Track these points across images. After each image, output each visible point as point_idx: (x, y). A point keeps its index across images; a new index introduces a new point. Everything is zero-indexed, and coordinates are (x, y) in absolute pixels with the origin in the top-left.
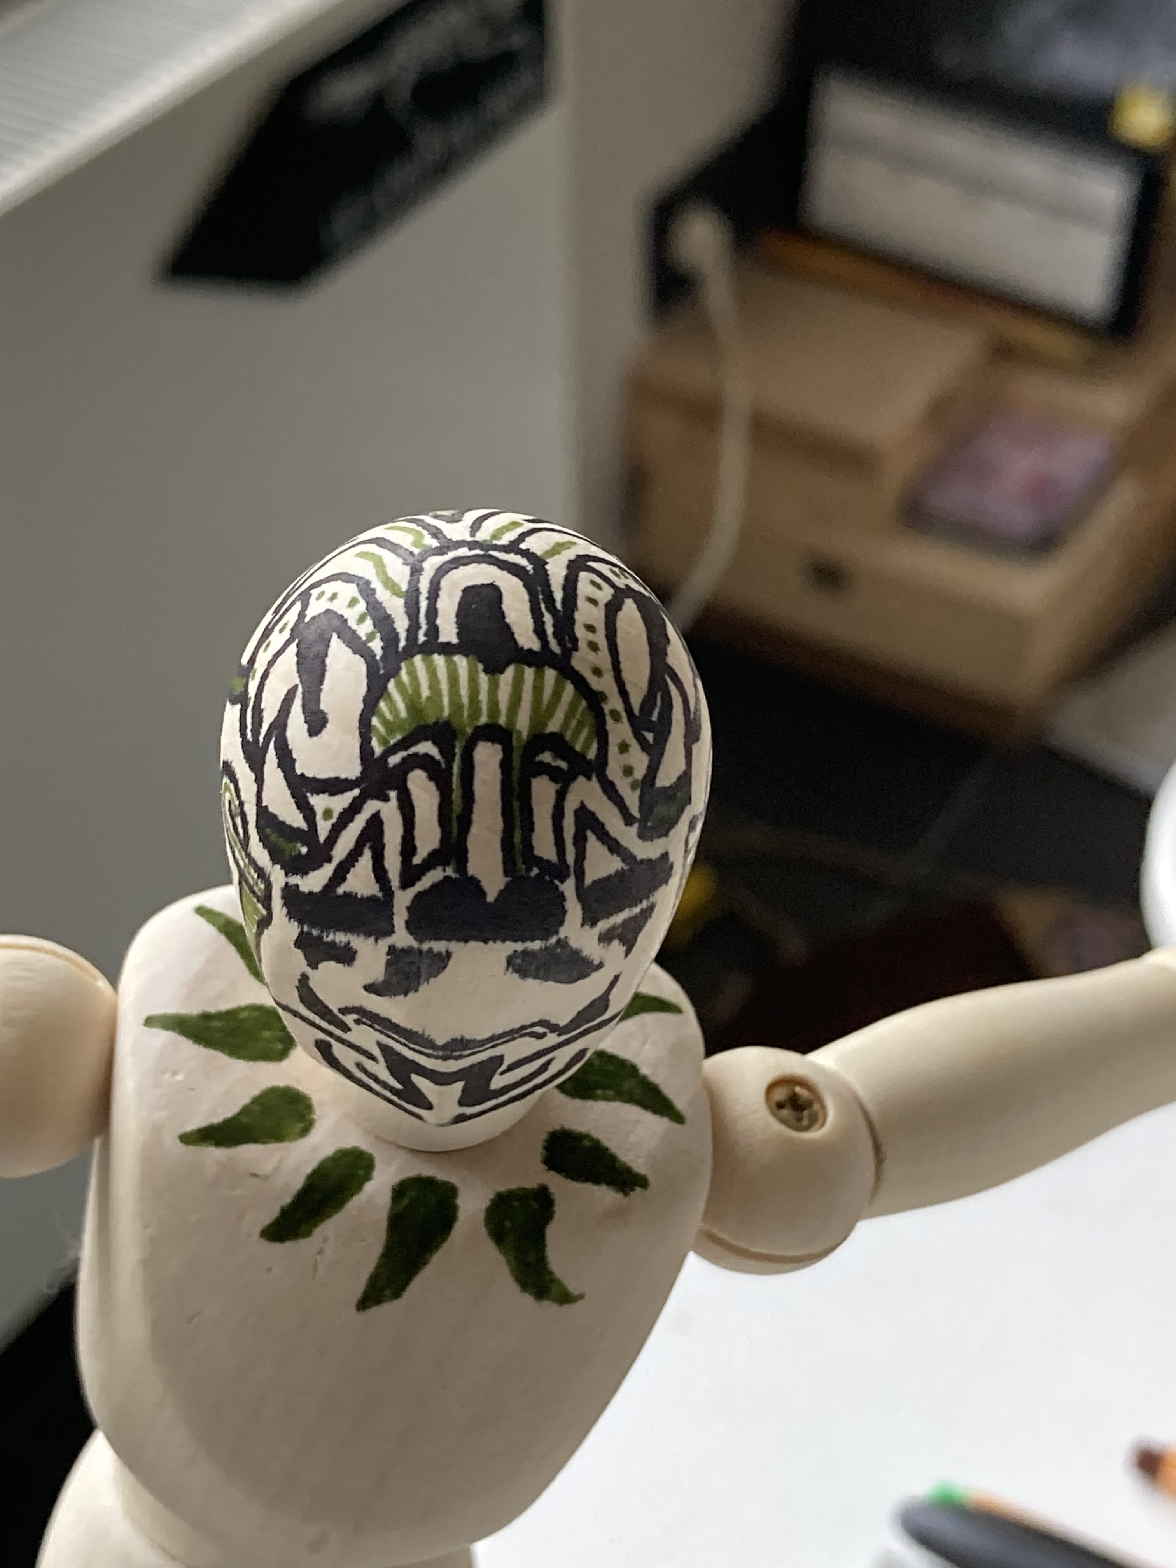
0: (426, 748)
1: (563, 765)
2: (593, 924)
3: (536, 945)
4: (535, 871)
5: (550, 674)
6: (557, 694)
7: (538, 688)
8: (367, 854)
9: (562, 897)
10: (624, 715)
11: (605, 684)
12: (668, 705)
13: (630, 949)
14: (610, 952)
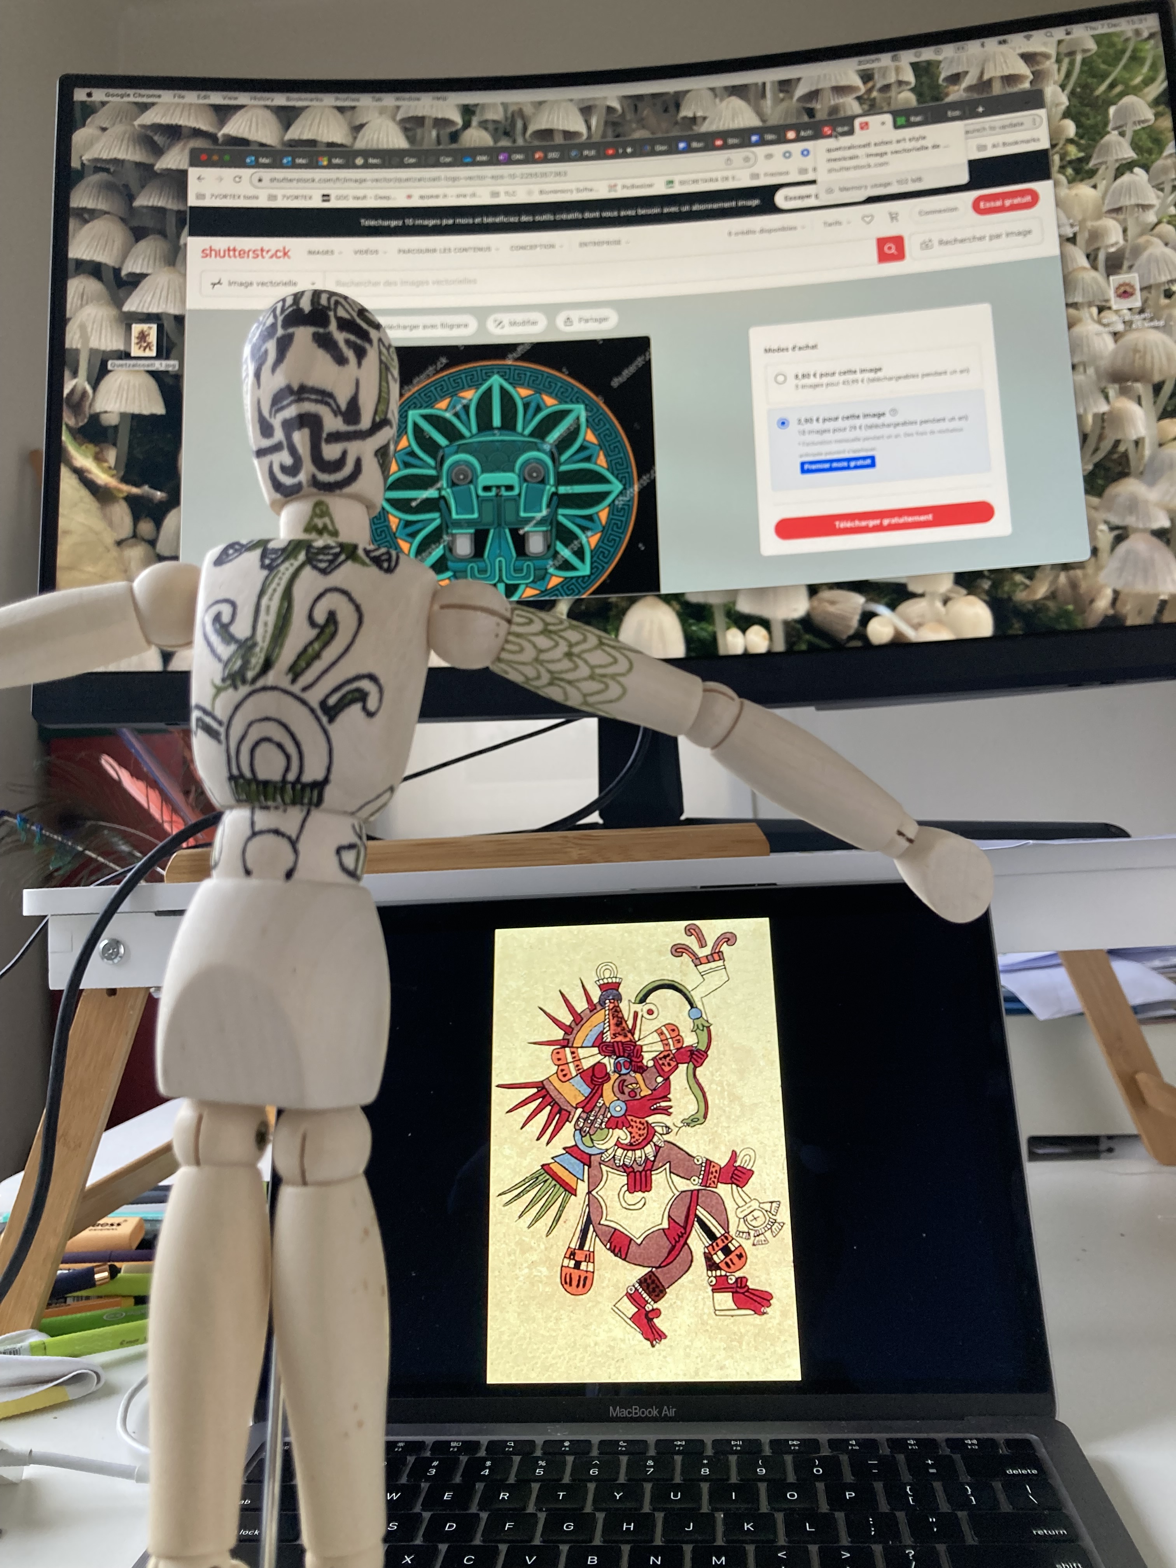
2: (341, 332)
13: (359, 364)
14: (350, 354)
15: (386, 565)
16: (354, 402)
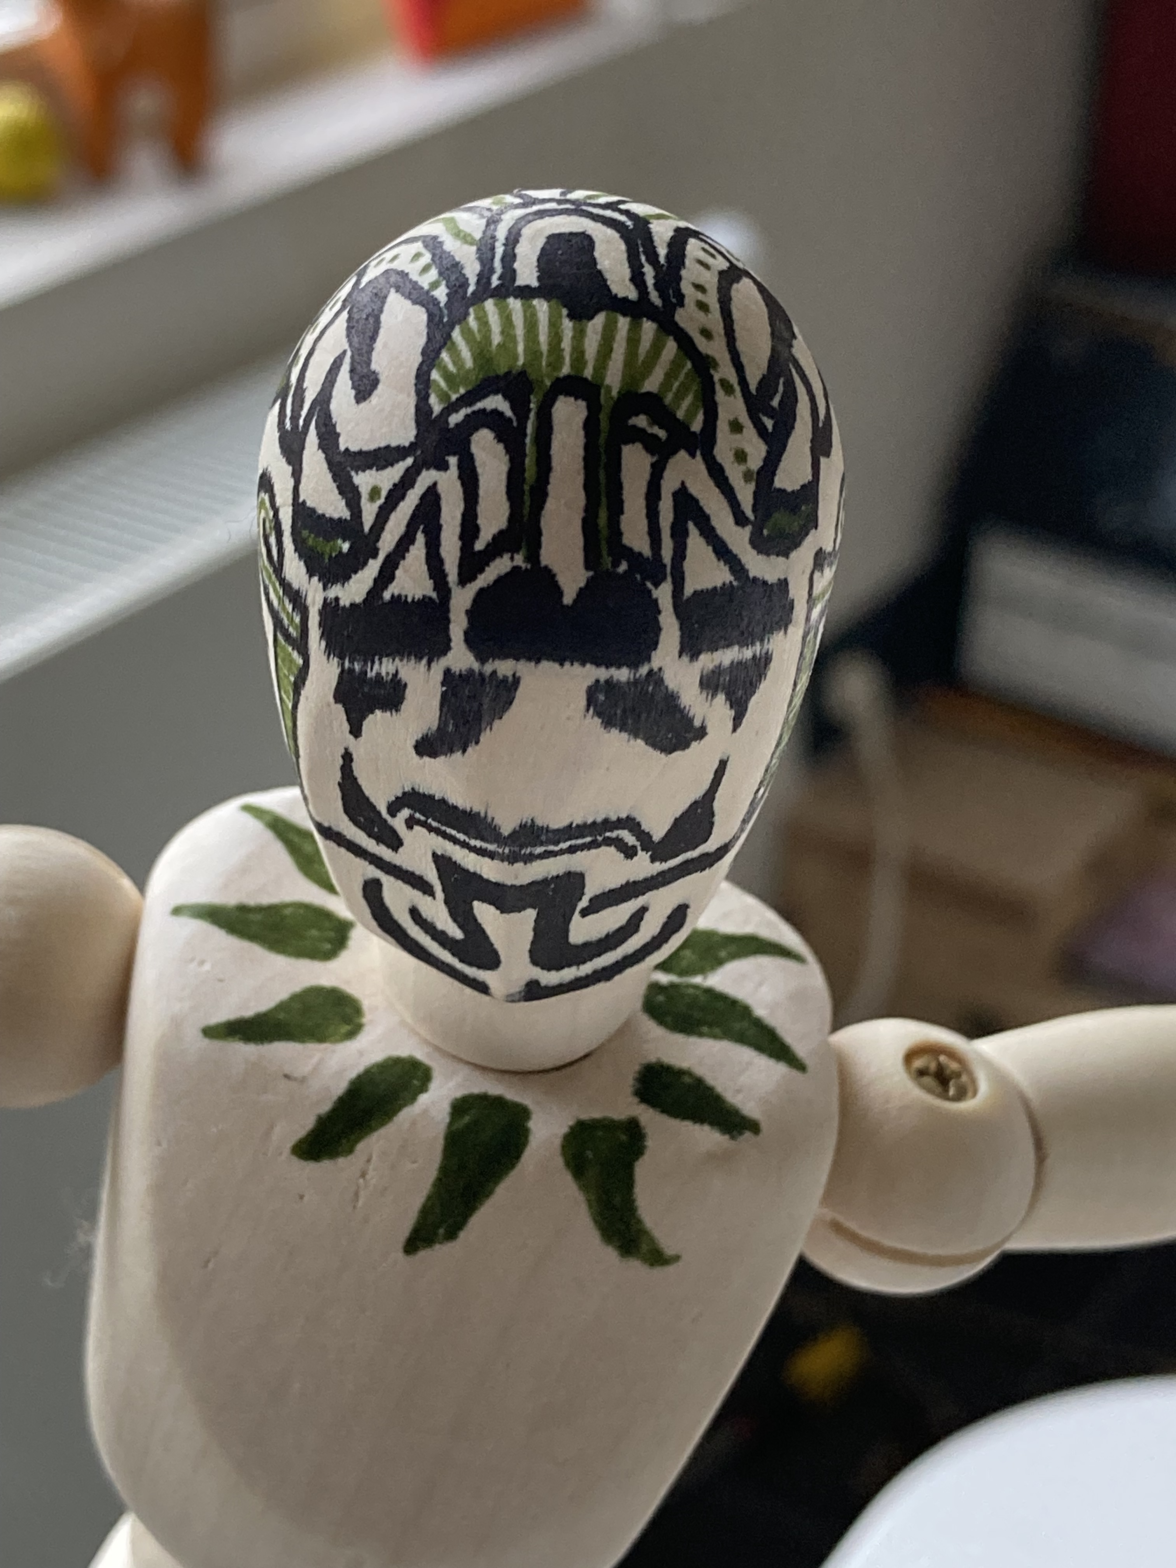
0: (496, 402)
1: (662, 434)
2: (694, 656)
3: (623, 674)
4: (623, 567)
5: (649, 327)
6: (657, 348)
7: (633, 341)
8: (420, 538)
9: (654, 608)
10: (737, 388)
11: (716, 349)
12: (791, 397)
13: (739, 718)
14: (714, 711)
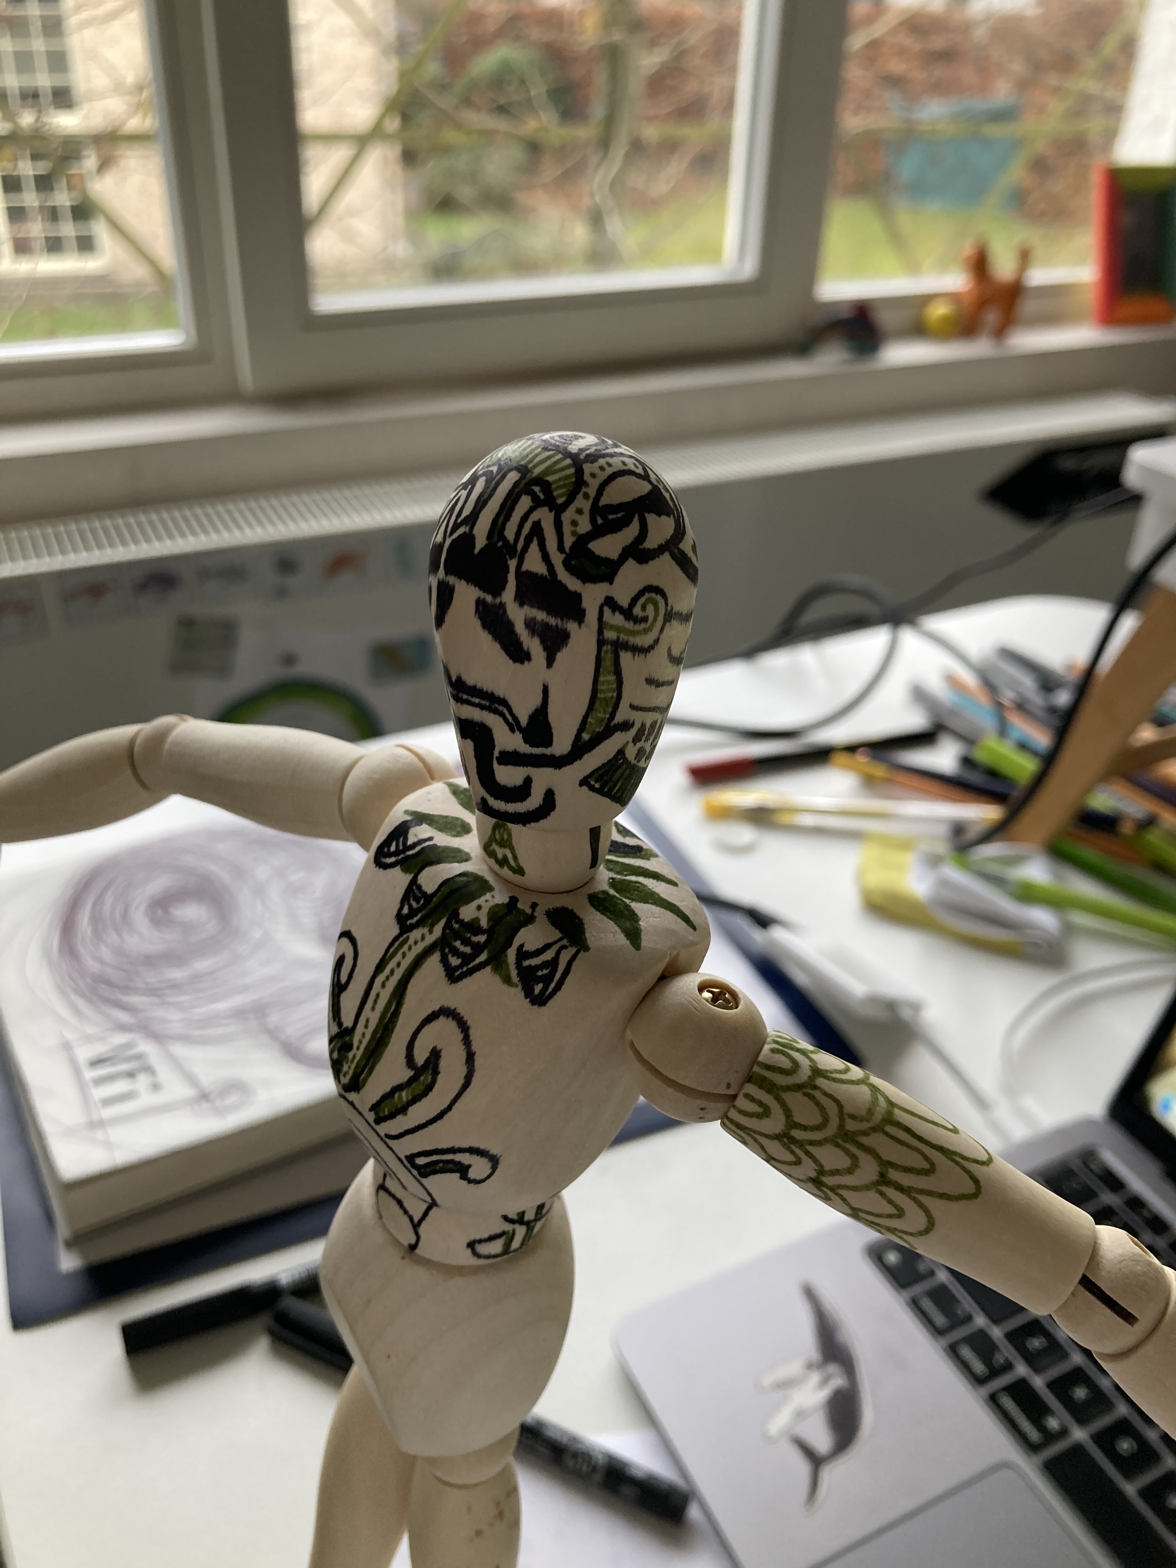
2: (521, 604)
13: (550, 661)
14: (534, 645)
15: (538, 988)
16: (540, 716)
